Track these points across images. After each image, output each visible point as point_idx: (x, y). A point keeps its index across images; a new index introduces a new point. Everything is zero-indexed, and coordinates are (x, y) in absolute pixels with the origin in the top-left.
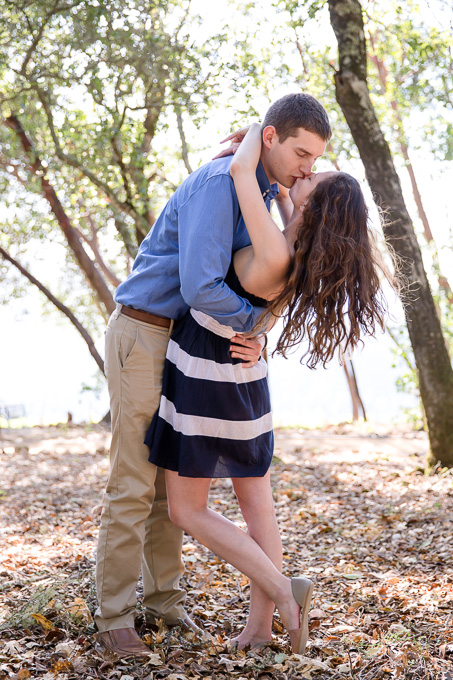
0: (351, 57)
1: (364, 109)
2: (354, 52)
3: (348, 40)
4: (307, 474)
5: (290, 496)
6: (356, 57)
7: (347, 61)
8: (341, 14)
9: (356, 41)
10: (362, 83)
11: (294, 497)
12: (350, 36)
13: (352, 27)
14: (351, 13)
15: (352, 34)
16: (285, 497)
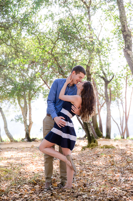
0: (128, 45)
1: (131, 58)
2: (128, 44)
3: (127, 41)
4: (120, 151)
5: (110, 156)
6: (129, 45)
7: (127, 46)
8: (125, 35)
9: (129, 41)
10: (130, 51)
11: (111, 157)
12: (127, 40)
13: (128, 38)
14: (127, 34)
15: (128, 39)
16: (109, 157)
